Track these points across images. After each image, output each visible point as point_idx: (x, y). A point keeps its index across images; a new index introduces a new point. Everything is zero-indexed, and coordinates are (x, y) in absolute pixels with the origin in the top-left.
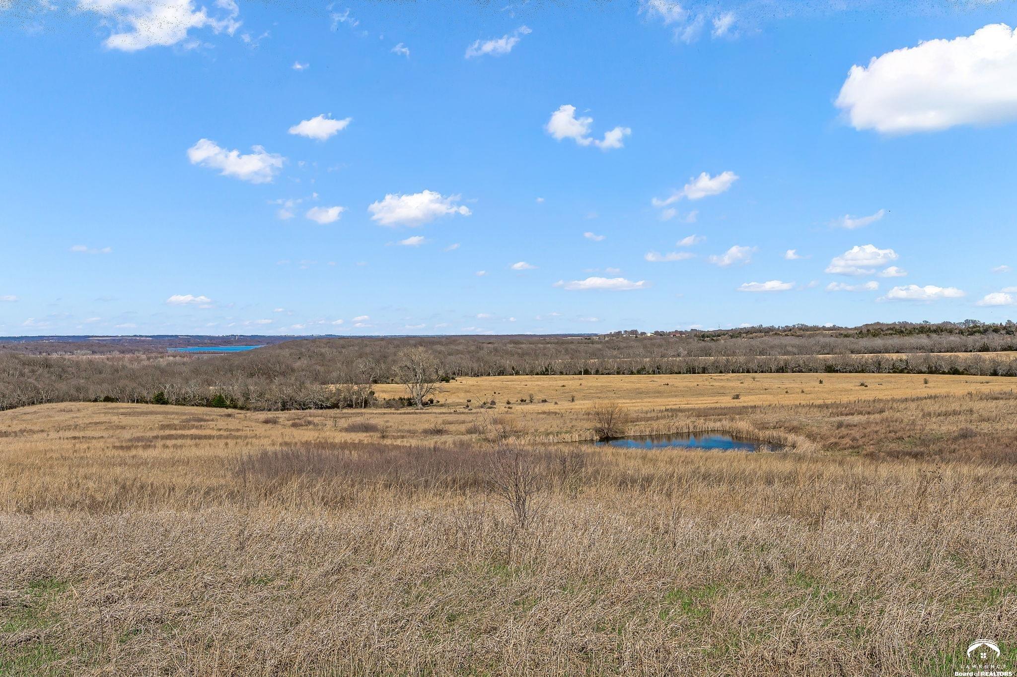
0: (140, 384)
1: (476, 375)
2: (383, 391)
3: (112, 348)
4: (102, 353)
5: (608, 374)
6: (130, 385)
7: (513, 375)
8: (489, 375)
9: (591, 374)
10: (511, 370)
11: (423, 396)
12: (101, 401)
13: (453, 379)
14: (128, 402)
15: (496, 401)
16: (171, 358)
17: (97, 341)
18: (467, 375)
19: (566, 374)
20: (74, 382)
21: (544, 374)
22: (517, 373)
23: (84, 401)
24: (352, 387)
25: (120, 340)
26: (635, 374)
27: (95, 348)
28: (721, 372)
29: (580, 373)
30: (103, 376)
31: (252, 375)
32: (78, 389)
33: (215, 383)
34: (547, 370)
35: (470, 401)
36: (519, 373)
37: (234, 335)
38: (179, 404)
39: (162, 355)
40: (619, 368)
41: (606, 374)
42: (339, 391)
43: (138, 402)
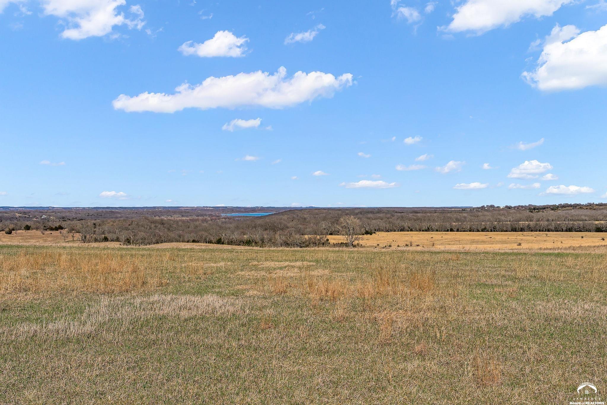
0: (209, 234)
1: (388, 231)
2: (333, 239)
3: (192, 214)
4: (187, 216)
5: (464, 231)
6: (205, 234)
7: (409, 231)
8: (395, 231)
9: (454, 231)
10: (408, 228)
11: (353, 242)
12: (190, 242)
13: (374, 233)
14: (204, 243)
15: (392, 245)
16: (224, 220)
17: (184, 210)
18: (383, 231)
19: (440, 231)
20: (178, 232)
21: (427, 231)
22: (411, 230)
23: (182, 242)
24: (316, 237)
25: (196, 209)
26: (480, 232)
27: (184, 214)
28: (532, 231)
29: (448, 231)
30: (190, 229)
31: (266, 229)
32: (180, 236)
33: (247, 234)
34: (428, 229)
35: (379, 245)
36: (412, 230)
37: (257, 207)
38: (229, 244)
39: (218, 218)
40: (470, 228)
41: (463, 231)
42: (310, 239)
43: (209, 243)
